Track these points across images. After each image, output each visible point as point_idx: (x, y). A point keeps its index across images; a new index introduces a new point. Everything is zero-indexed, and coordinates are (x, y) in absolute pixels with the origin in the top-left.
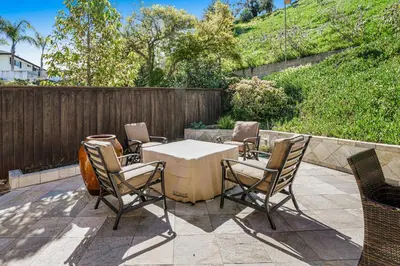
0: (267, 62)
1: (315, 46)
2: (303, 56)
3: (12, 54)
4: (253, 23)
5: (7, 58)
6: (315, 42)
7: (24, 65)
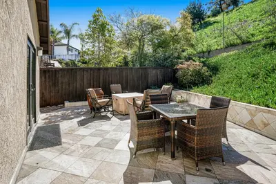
0: (219, 48)
1: (253, 35)
2: (243, 43)
3: (68, 45)
4: (219, 18)
5: (66, 47)
6: (255, 32)
7: (74, 50)
